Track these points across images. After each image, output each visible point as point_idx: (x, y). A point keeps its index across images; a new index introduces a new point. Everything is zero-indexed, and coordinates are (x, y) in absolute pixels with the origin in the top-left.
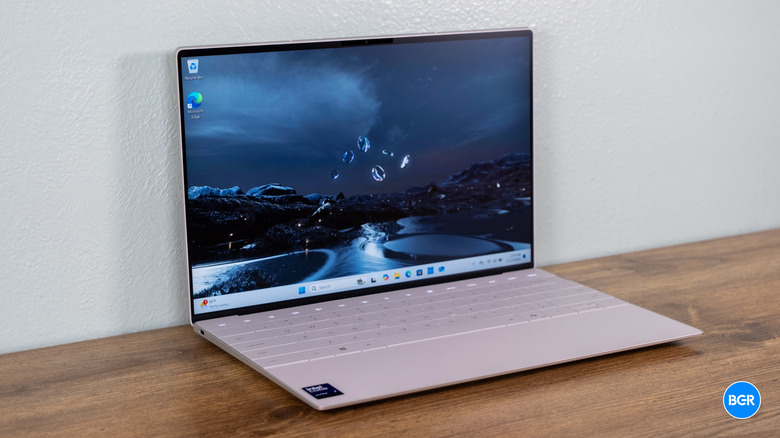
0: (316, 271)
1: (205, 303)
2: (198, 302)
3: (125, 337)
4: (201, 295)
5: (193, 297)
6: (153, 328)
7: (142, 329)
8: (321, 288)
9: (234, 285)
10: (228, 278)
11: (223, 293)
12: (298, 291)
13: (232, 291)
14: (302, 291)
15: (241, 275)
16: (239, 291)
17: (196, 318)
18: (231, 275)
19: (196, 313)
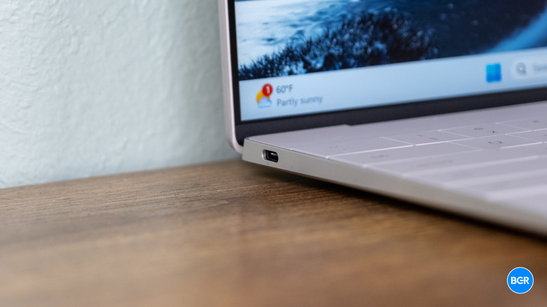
0: (525, 24)
1: (266, 92)
2: (251, 88)
3: (62, 185)
4: (259, 72)
5: (239, 75)
6: (128, 168)
7: (100, 170)
8: (538, 68)
9: (336, 51)
10: (320, 31)
11: (309, 69)
12: (483, 74)
13: (330, 64)
14: (494, 74)
15: (350, 24)
16: (346, 66)
17: (246, 129)
18: (328, 24)
19: (244, 117)
